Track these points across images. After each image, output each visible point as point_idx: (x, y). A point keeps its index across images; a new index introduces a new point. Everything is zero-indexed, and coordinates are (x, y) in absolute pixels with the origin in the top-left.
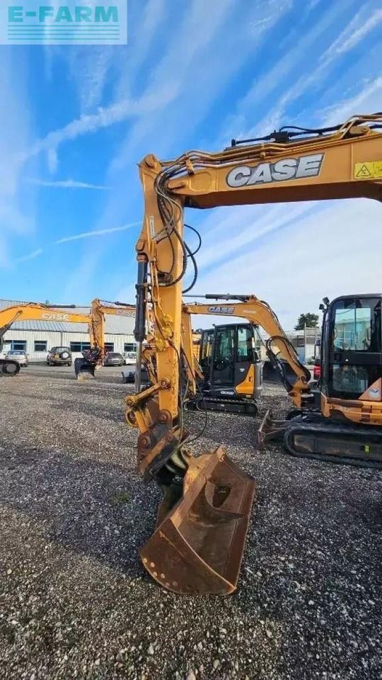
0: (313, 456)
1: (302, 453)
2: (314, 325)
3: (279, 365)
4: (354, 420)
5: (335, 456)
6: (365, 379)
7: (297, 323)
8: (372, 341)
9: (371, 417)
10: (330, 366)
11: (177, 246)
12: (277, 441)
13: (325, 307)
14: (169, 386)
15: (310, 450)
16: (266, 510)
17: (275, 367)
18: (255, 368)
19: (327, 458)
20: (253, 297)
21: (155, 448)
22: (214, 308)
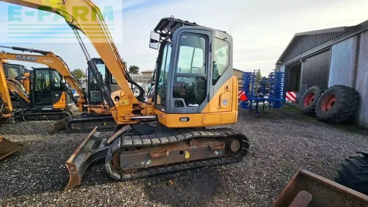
0: (81, 131)
1: (76, 131)
2: (136, 72)
4: (99, 113)
10: (89, 91)
15: (80, 129)
18: (66, 94)
19: (88, 131)
20: (49, 53)
22: (20, 56)
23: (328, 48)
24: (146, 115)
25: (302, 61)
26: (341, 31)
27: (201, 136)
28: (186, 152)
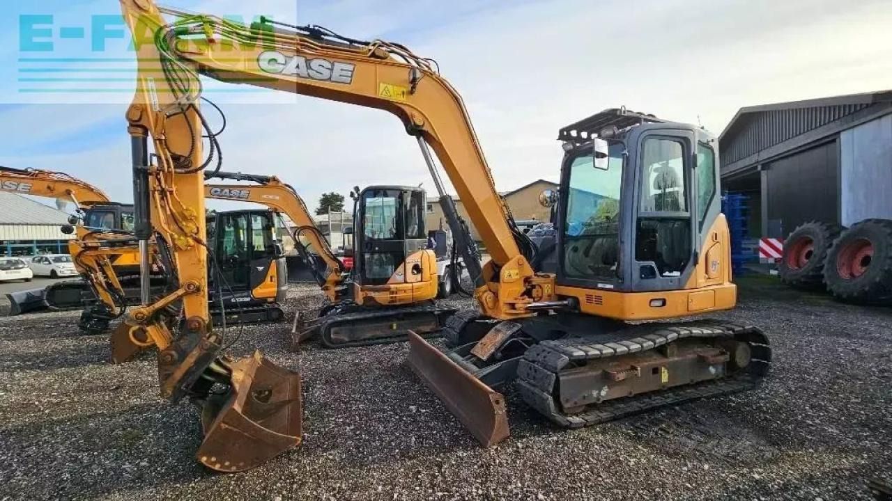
0: (350, 344)
1: (339, 344)
2: (338, 208)
3: (310, 258)
4: (383, 303)
5: (369, 339)
6: (392, 265)
7: (318, 205)
8: (397, 229)
9: (398, 298)
10: (362, 256)
11: (195, 124)
12: (314, 339)
13: (356, 196)
14: (198, 289)
15: (347, 339)
16: (312, 395)
17: (305, 261)
18: (278, 265)
19: (363, 342)
20: (274, 179)
21: (185, 361)
22: (219, 190)
23: (830, 139)
24: (540, 299)
25: (763, 169)
26: (856, 103)
27: (680, 336)
28: (663, 368)
